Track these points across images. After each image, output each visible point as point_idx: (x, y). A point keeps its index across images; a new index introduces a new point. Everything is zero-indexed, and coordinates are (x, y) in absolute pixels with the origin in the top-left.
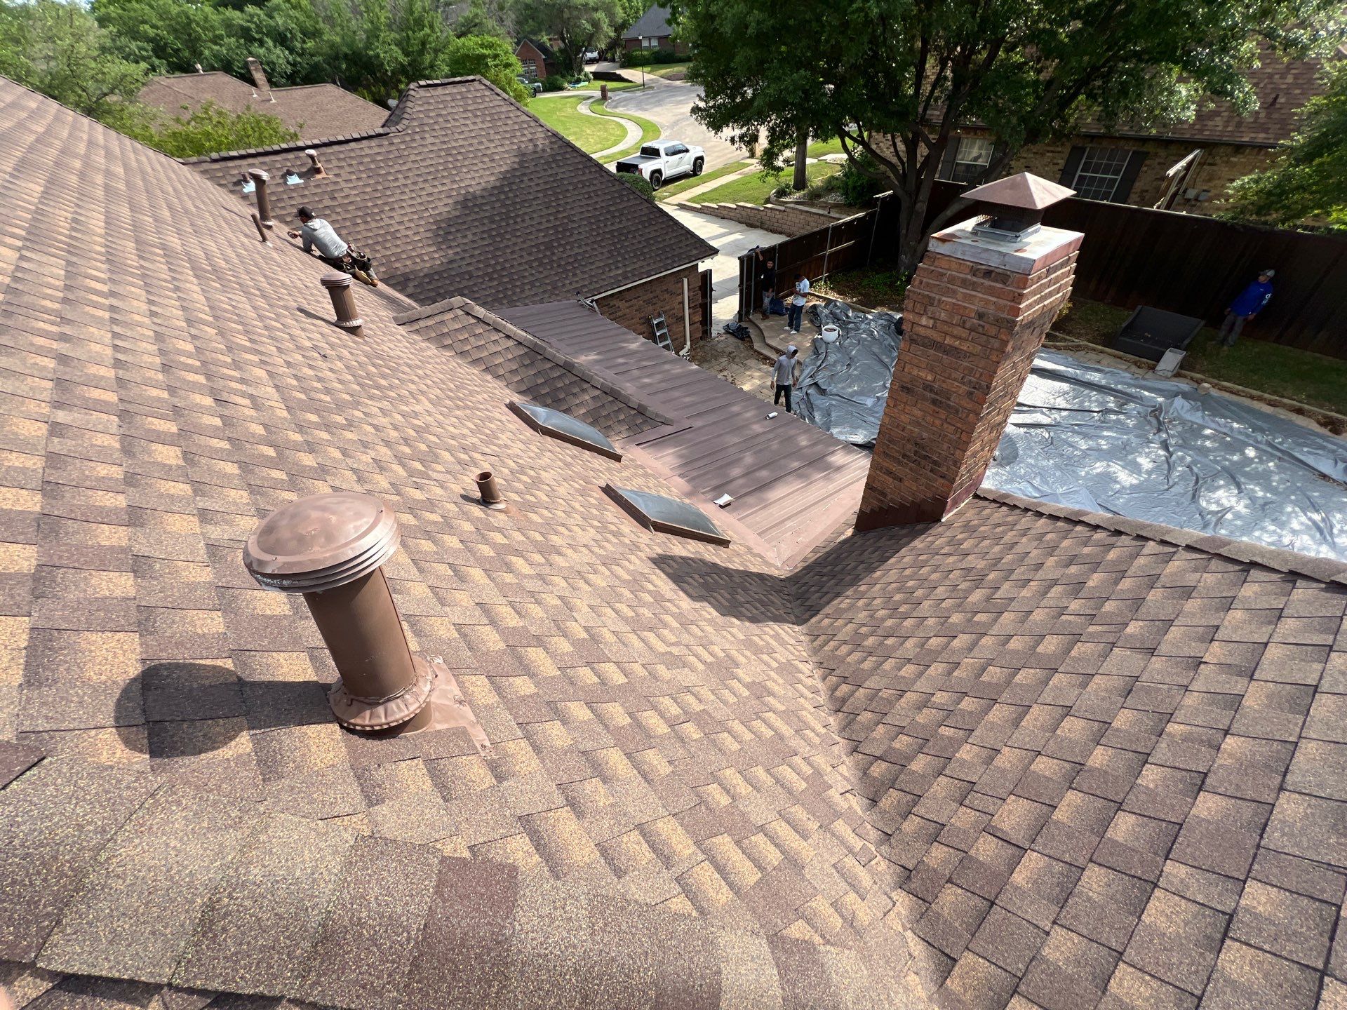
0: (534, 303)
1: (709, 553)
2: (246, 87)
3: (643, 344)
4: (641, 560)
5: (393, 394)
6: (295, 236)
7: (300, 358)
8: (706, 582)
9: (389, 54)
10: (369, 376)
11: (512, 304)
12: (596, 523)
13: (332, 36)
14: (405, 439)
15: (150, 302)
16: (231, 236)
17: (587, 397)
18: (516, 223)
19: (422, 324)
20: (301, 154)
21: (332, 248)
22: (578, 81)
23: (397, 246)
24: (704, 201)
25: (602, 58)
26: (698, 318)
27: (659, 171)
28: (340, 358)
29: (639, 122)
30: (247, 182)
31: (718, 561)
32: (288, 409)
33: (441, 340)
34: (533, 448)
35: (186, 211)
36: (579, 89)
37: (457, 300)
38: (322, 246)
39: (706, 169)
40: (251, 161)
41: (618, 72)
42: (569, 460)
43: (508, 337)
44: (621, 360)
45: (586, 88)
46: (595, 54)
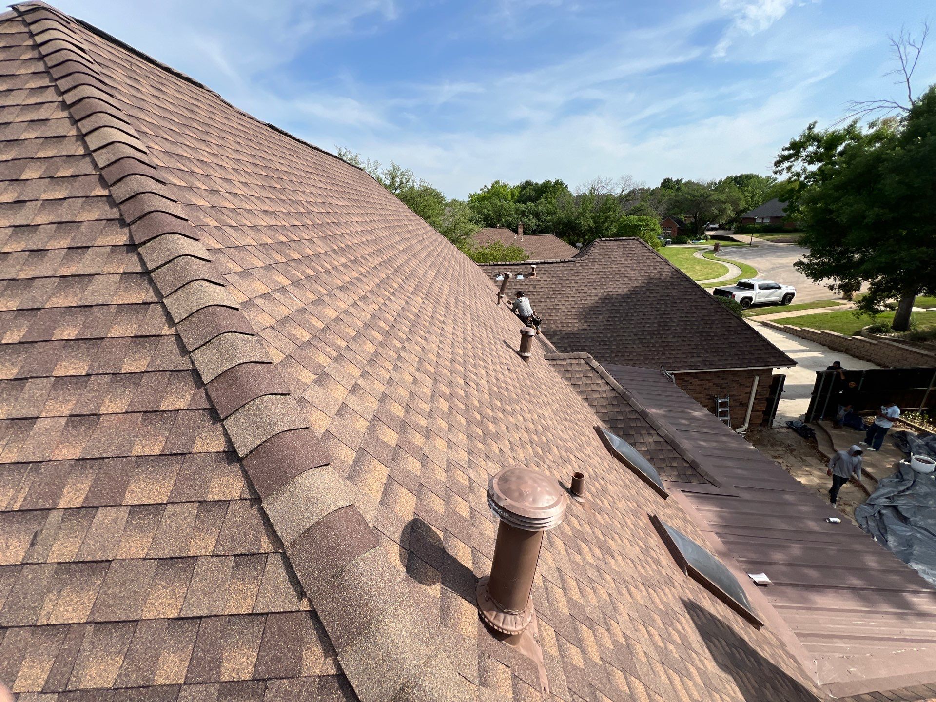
0: (628, 365)
1: (738, 624)
2: (513, 234)
3: (706, 415)
4: (674, 596)
5: (535, 401)
6: (510, 303)
7: (499, 367)
8: (733, 654)
9: (587, 222)
10: (526, 386)
11: (613, 362)
12: (641, 544)
13: (561, 214)
14: (536, 431)
15: (454, 328)
16: (486, 300)
17: (651, 440)
18: (633, 316)
19: (558, 362)
20: (529, 266)
21: (525, 312)
22: (699, 239)
23: (557, 316)
24: (788, 323)
25: (721, 227)
26: (762, 408)
27: (751, 299)
28: (516, 372)
29: (740, 266)
30: (499, 275)
31: (746, 639)
32: (490, 395)
33: (565, 374)
34: (605, 464)
35: (474, 287)
36: (697, 244)
37: (584, 354)
38: (521, 310)
39: (794, 301)
40: (505, 267)
41: (731, 236)
42: (628, 483)
43: (608, 384)
44: (684, 421)
45: (703, 244)
46: (716, 226)
